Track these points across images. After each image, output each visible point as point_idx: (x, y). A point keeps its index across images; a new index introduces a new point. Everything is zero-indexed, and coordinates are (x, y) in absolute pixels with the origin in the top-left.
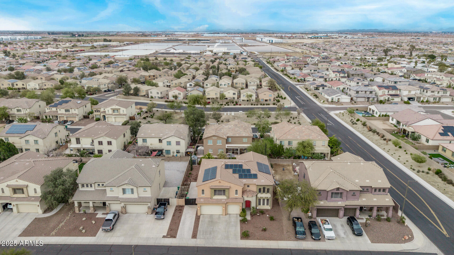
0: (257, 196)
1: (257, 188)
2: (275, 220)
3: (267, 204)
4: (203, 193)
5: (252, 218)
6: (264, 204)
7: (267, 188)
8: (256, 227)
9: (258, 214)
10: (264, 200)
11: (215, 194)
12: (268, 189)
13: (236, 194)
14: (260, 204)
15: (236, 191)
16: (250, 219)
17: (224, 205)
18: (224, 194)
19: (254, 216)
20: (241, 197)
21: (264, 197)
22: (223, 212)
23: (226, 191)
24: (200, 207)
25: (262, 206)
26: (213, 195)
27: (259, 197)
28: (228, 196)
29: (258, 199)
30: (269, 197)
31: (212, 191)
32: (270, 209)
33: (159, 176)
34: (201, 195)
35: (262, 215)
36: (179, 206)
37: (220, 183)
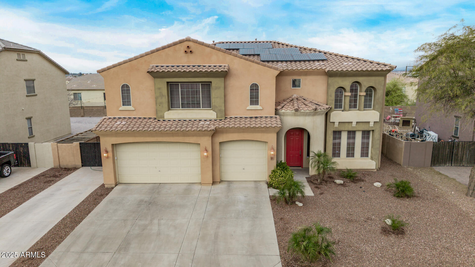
0: (327, 115)
1: (328, 85)
2: (417, 197)
4: (126, 101)
5: (319, 191)
6: (351, 153)
7: (366, 82)
8: (350, 221)
9: (339, 181)
10: (352, 134)
11: (172, 105)
12: (369, 91)
13: (254, 100)
14: (336, 153)
15: (254, 89)
16: (312, 194)
17: (206, 141)
18: (208, 105)
19: (324, 187)
20: (274, 115)
21: (354, 124)
22: (203, 173)
23: (213, 85)
24: (110, 149)
25: (347, 157)
26: (166, 105)
27: (336, 125)
28: (224, 109)
29: (332, 130)
30: (372, 124)
31: (159, 89)
32: (376, 170)
33: (27, 96)
34: (121, 109)
35: (353, 184)
36: (62, 168)
37: (189, 54)
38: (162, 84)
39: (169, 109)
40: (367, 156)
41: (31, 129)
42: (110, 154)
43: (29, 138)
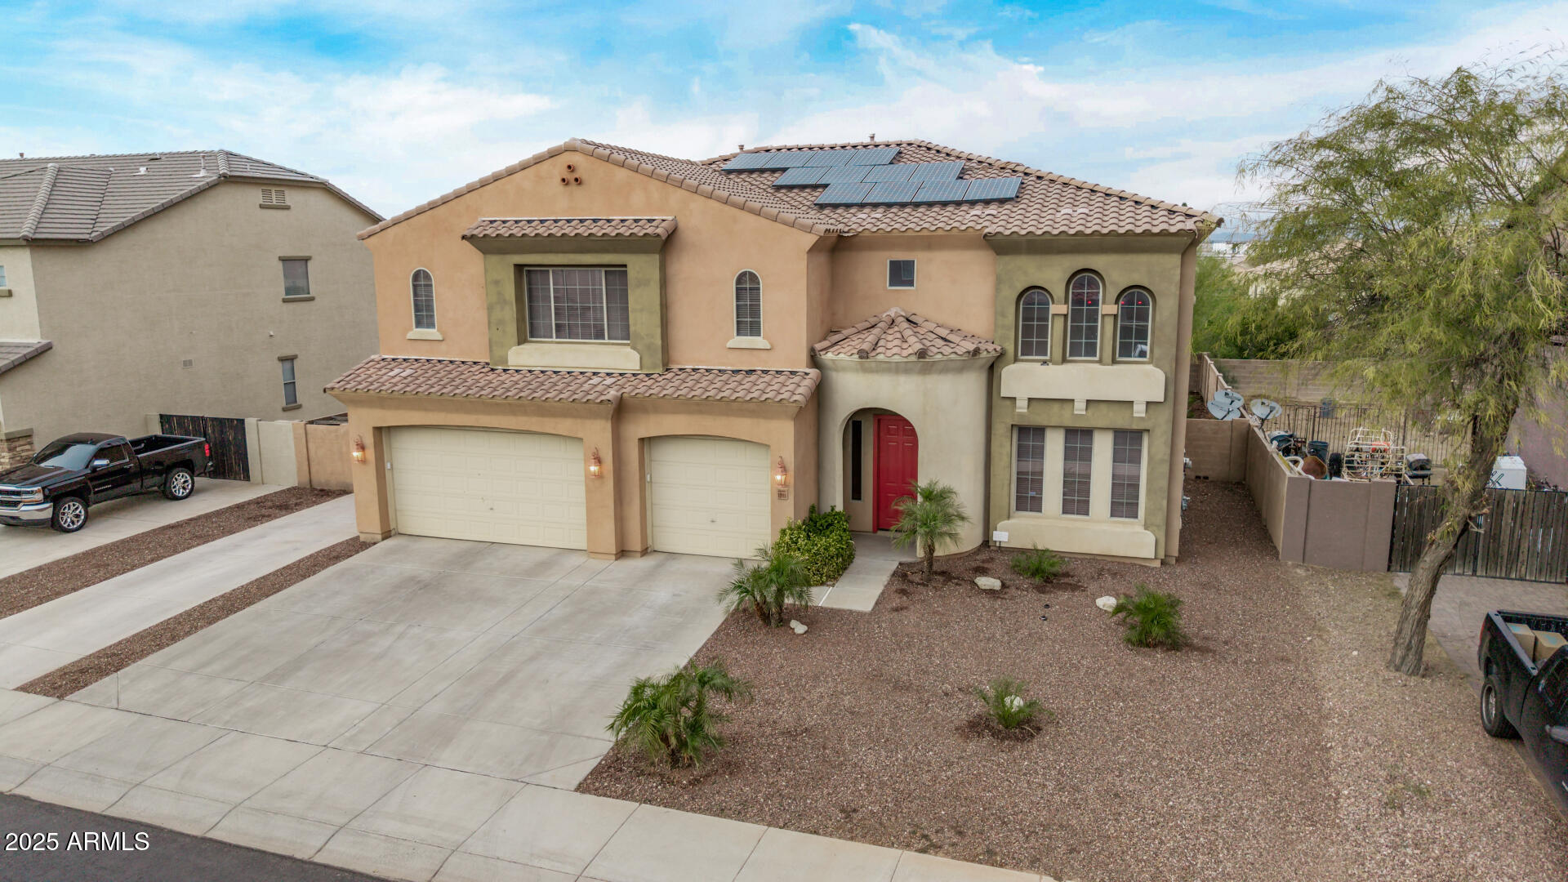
0: (992, 370)
1: (999, 282)
2: (1203, 650)
3: (1124, 503)
4: (424, 313)
5: (899, 603)
6: (1076, 500)
7: (1118, 272)
9: (987, 583)
10: (1079, 438)
11: (529, 330)
12: (1135, 299)
13: (748, 319)
14: (1028, 497)
15: (747, 288)
16: (867, 608)
17: (599, 432)
18: (623, 332)
19: (928, 594)
21: (1080, 407)
22: (591, 521)
23: (632, 273)
24: (369, 440)
25: (1065, 512)
26: (512, 329)
27: (1022, 406)
28: (659, 342)
29: (1010, 422)
30: (1139, 410)
31: (497, 283)
32: (1157, 564)
33: (285, 301)
34: (410, 335)
35: (1033, 595)
36: (313, 489)
37: (574, 187)
38: (503, 269)
39: (522, 340)
40: (1134, 515)
41: (290, 386)
42: (371, 454)
43: (284, 410)
